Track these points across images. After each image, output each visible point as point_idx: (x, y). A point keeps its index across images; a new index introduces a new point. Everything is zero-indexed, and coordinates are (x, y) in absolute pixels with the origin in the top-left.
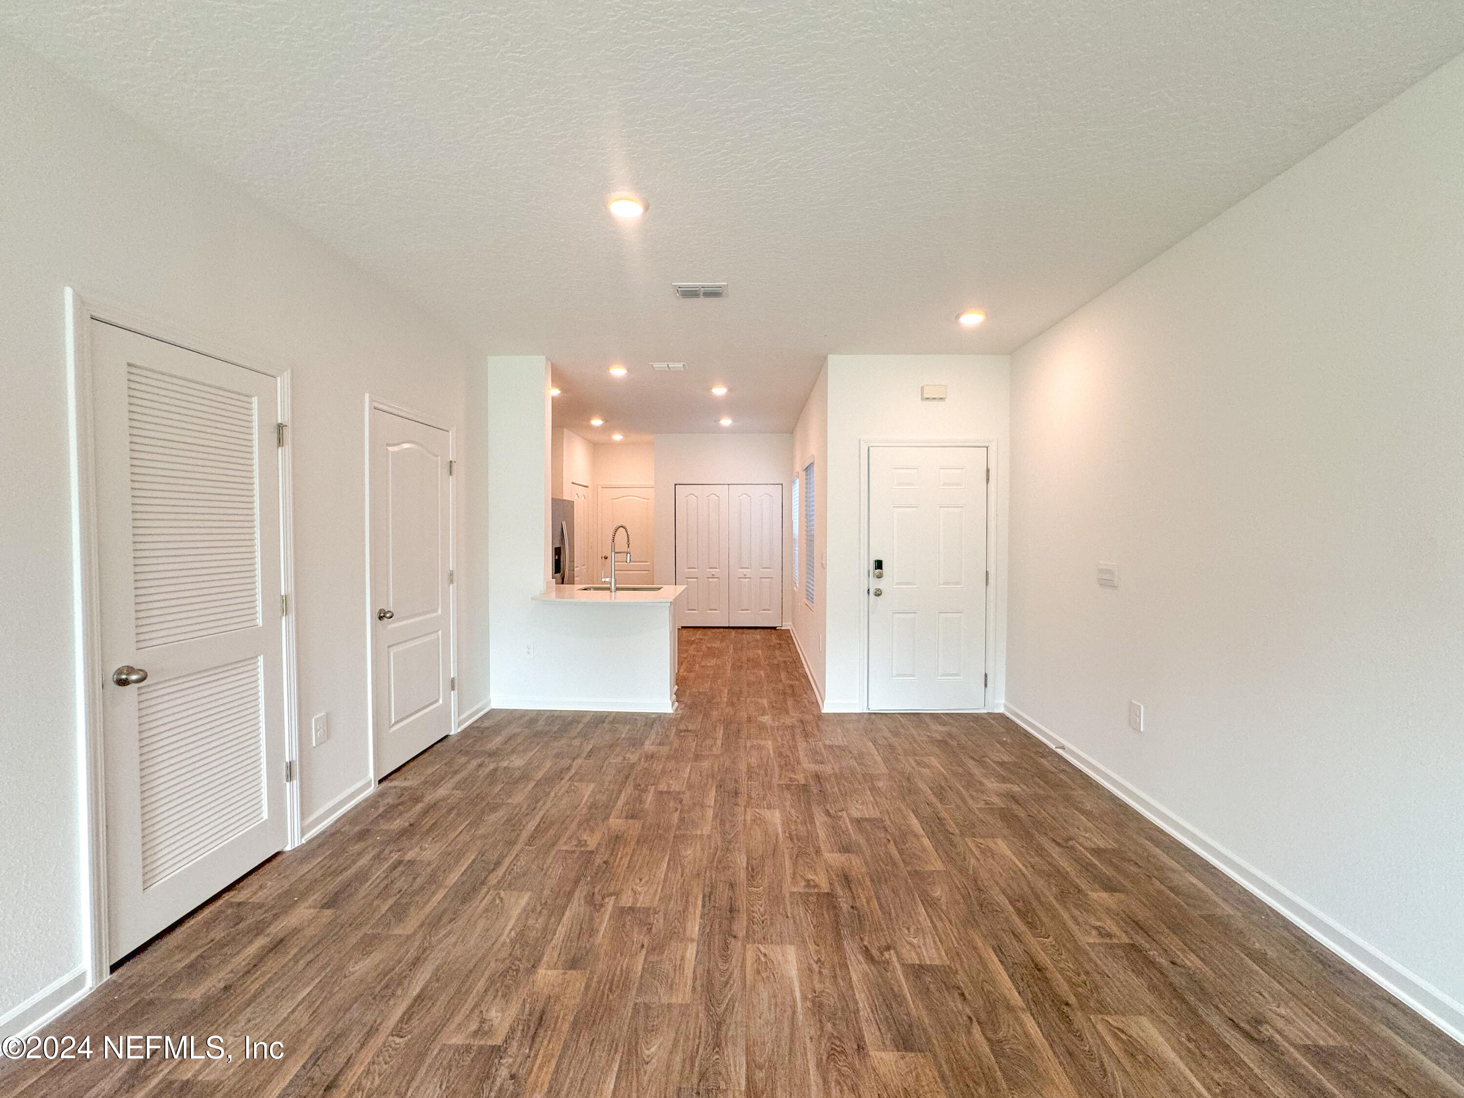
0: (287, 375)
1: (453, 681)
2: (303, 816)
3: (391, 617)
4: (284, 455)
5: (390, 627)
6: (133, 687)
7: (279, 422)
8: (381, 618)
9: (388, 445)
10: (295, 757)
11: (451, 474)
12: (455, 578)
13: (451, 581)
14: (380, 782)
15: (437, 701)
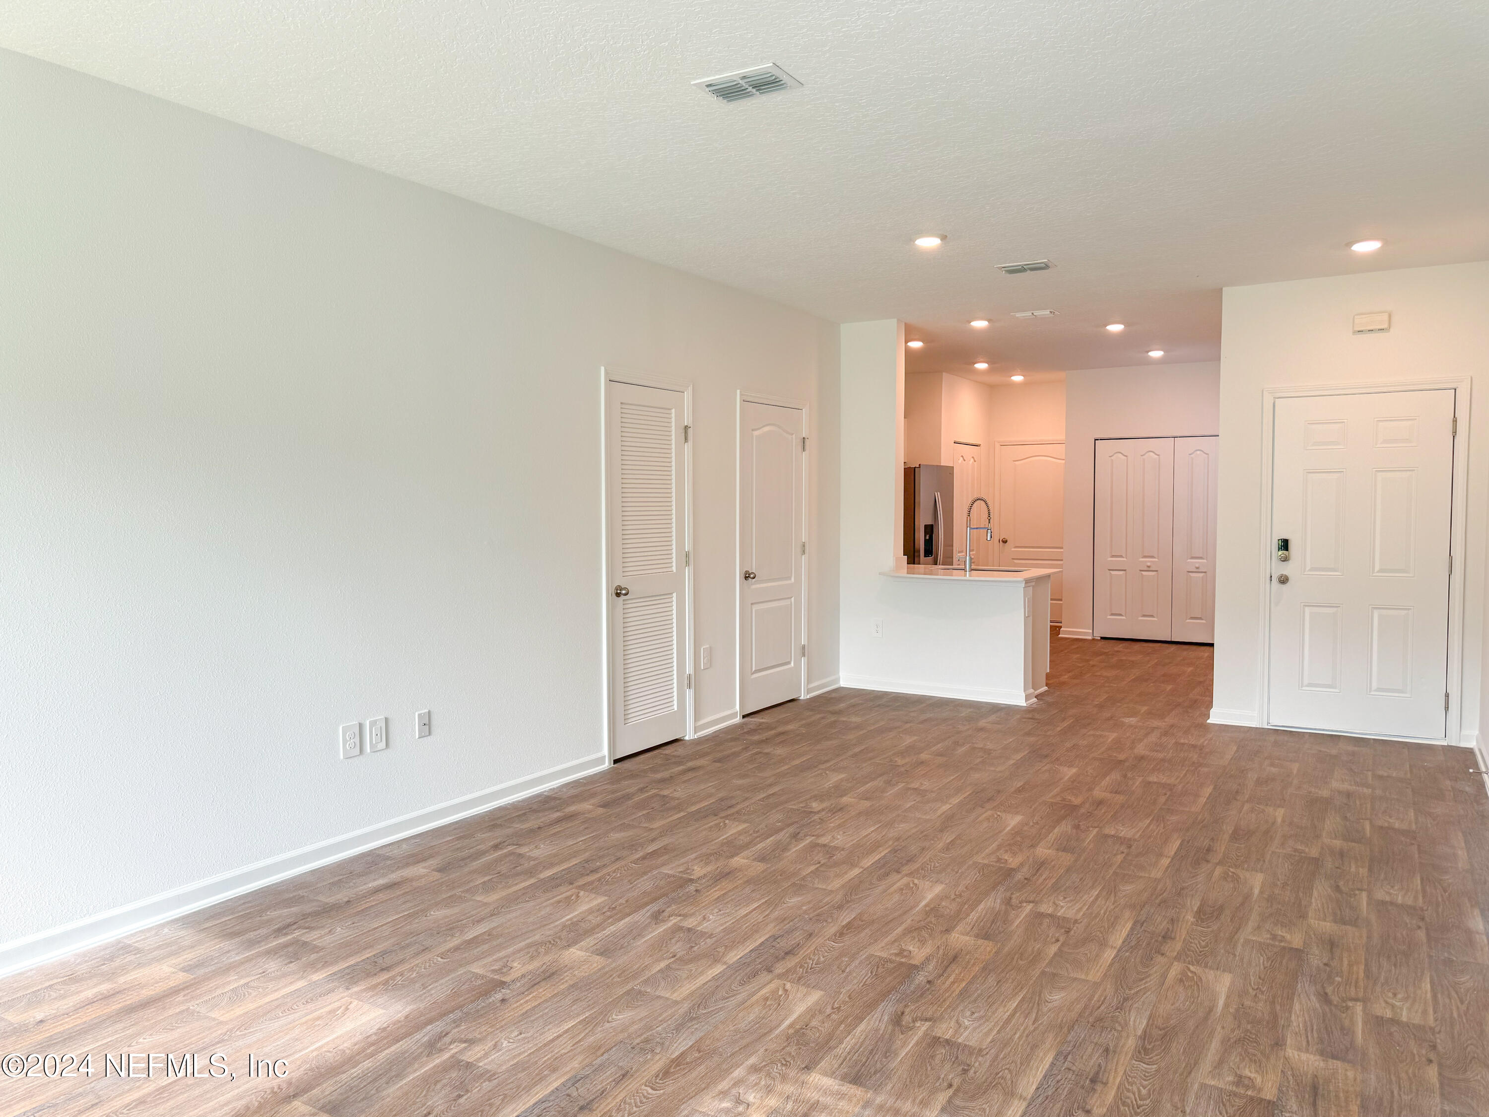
0: (690, 388)
1: (804, 647)
2: (696, 720)
3: (754, 578)
4: (688, 448)
5: (754, 587)
6: (622, 597)
7: (686, 424)
8: (746, 578)
9: (753, 430)
10: (692, 672)
11: (804, 449)
12: (807, 551)
13: (804, 552)
14: (744, 717)
15: (789, 663)
